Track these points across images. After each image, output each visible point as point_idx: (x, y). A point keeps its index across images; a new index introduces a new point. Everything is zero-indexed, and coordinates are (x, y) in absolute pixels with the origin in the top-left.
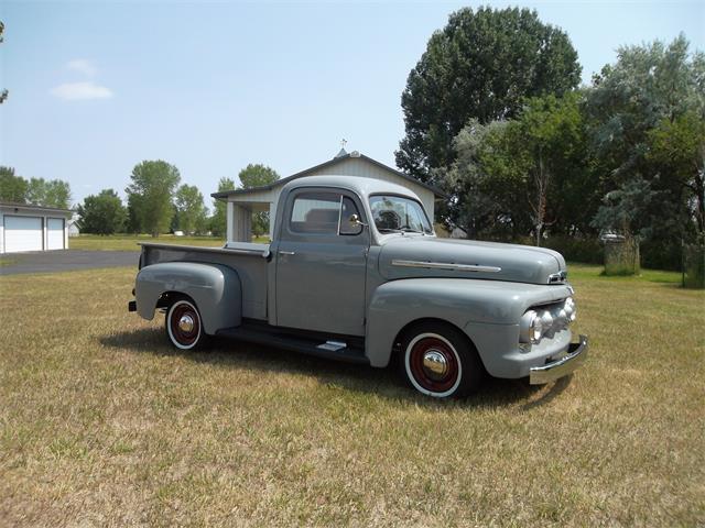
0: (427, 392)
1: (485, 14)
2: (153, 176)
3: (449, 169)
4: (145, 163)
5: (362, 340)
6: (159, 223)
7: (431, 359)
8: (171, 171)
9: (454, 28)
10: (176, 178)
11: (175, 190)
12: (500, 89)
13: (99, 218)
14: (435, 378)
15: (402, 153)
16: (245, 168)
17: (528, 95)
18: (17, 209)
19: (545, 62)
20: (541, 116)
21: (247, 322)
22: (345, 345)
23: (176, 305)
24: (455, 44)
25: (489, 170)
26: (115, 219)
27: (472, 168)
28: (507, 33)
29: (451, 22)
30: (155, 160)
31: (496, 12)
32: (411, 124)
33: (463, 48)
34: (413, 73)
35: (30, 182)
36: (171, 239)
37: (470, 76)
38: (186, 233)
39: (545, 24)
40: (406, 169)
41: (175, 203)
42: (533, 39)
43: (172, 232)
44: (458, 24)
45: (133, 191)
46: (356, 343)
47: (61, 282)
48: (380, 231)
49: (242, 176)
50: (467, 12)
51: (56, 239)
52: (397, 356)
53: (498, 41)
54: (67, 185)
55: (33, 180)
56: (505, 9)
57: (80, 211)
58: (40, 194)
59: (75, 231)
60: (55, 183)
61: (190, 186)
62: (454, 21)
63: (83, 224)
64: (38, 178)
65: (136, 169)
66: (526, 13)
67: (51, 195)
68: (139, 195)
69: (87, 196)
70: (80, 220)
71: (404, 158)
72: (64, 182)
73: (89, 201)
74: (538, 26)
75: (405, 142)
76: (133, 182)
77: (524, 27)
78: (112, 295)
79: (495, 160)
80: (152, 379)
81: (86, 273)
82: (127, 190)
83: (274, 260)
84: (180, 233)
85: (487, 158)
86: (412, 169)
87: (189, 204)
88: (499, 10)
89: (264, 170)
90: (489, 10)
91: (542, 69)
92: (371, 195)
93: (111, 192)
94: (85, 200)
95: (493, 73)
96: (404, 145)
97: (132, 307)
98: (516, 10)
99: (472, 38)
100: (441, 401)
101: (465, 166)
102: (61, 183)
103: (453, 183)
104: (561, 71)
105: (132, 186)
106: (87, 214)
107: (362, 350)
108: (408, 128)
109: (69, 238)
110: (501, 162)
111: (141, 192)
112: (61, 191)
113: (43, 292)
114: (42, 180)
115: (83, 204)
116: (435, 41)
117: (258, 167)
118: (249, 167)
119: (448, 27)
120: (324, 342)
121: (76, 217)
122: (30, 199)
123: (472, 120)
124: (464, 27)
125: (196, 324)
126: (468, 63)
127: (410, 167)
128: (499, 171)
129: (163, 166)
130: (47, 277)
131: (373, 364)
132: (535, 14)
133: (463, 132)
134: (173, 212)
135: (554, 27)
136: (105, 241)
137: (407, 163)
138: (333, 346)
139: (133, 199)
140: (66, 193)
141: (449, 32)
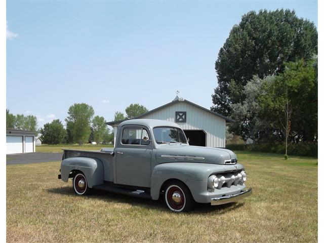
0: (173, 210)
1: (263, 14)
2: (80, 112)
3: (242, 104)
4: (75, 105)
5: (149, 189)
6: (83, 137)
7: (175, 196)
8: (89, 108)
9: (245, 23)
10: (91, 112)
11: (91, 119)
12: (273, 58)
13: (51, 135)
14: (177, 204)
15: (216, 96)
16: (129, 106)
17: (289, 60)
18: (10, 132)
19: (299, 41)
20: (293, 73)
21: (106, 183)
22: (144, 192)
23: (77, 176)
24: (245, 33)
25: (263, 105)
26: (60, 136)
27: (254, 104)
28: (276, 25)
29: (243, 20)
30: (80, 103)
31: (270, 13)
32: (221, 79)
33: (250, 35)
34: (222, 50)
35: (16, 117)
36: (89, 146)
37: (254, 51)
38: (98, 143)
39: (299, 18)
40: (218, 105)
41: (91, 126)
42: (292, 27)
43: (90, 142)
44: (247, 21)
45: (69, 120)
46: (147, 190)
47: (32, 168)
48: (157, 143)
49: (127, 111)
50: (252, 14)
51: (30, 147)
52: (162, 196)
53: (271, 30)
54: (36, 118)
55: (18, 116)
56: (275, 10)
57: (42, 132)
58: (22, 122)
59: (39, 142)
60: (29, 117)
61: (100, 116)
62: (245, 19)
63: (43, 139)
64: (20, 114)
65: (71, 109)
66: (288, 12)
67: (27, 123)
68: (72, 122)
69: (45, 124)
70: (42, 137)
71: (217, 99)
72: (34, 116)
73: (47, 126)
74: (296, 19)
75: (218, 89)
76: (69, 116)
77: (287, 21)
78: (54, 174)
79: (266, 99)
80: (65, 204)
81: (43, 164)
82: (66, 120)
83: (115, 155)
84: (94, 143)
85: (262, 98)
86: (222, 105)
87: (99, 127)
88: (272, 11)
89: (139, 107)
90: (265, 12)
91: (297, 44)
92: (154, 128)
93: (58, 121)
94: (45, 126)
95: (268, 48)
96: (217, 91)
97: (60, 177)
98: (282, 11)
99: (256, 29)
100: (178, 213)
101: (251, 102)
102: (32, 117)
103: (245, 112)
104: (309, 45)
105: (68, 118)
106: (46, 133)
107: (150, 193)
108: (220, 81)
109: (36, 146)
110: (269, 101)
111: (73, 120)
112: (32, 121)
113: (23, 173)
114: (23, 116)
115: (43, 128)
116: (235, 31)
117: (136, 105)
118: (131, 106)
119: (241, 23)
120: (136, 191)
121: (40, 135)
122: (16, 126)
123: (255, 76)
124: (250, 23)
125: (85, 184)
126: (253, 43)
127: (221, 103)
128: (269, 105)
129: (85, 107)
130: (25, 166)
131: (153, 199)
132: (293, 13)
133: (249, 83)
134: (90, 131)
135: (304, 20)
136: (54, 148)
137: (219, 101)
138: (139, 192)
139: (69, 124)
140: (35, 122)
141: (242, 25)
